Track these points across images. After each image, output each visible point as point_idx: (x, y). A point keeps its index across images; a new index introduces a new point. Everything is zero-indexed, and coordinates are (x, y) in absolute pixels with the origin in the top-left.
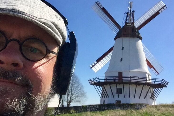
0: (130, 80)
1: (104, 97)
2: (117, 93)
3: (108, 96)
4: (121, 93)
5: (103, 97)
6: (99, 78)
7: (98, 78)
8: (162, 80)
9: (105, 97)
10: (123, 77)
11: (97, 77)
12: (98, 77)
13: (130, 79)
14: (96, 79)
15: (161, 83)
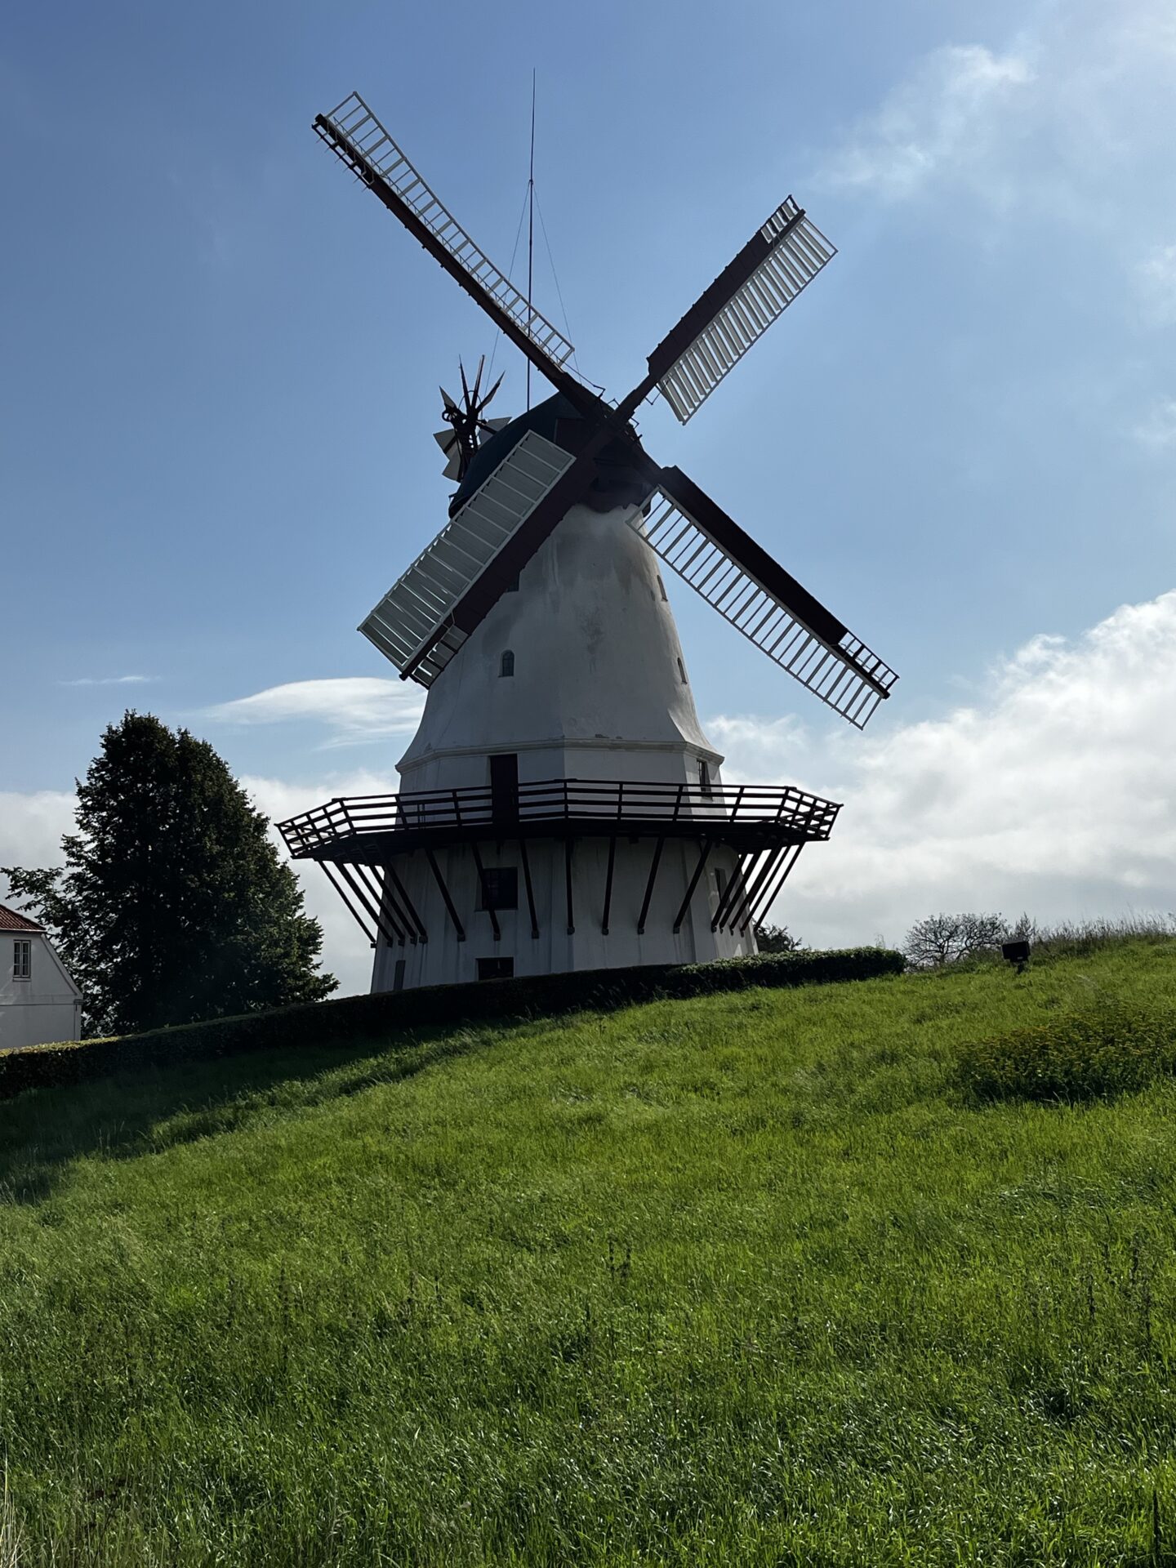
0: (561, 808)
1: (396, 939)
2: (484, 908)
3: (423, 932)
4: (513, 904)
5: (390, 944)
6: (346, 803)
7: (337, 806)
8: (783, 792)
9: (402, 943)
10: (521, 789)
11: (334, 801)
12: (341, 800)
13: (566, 802)
14: (328, 816)
15: (777, 818)
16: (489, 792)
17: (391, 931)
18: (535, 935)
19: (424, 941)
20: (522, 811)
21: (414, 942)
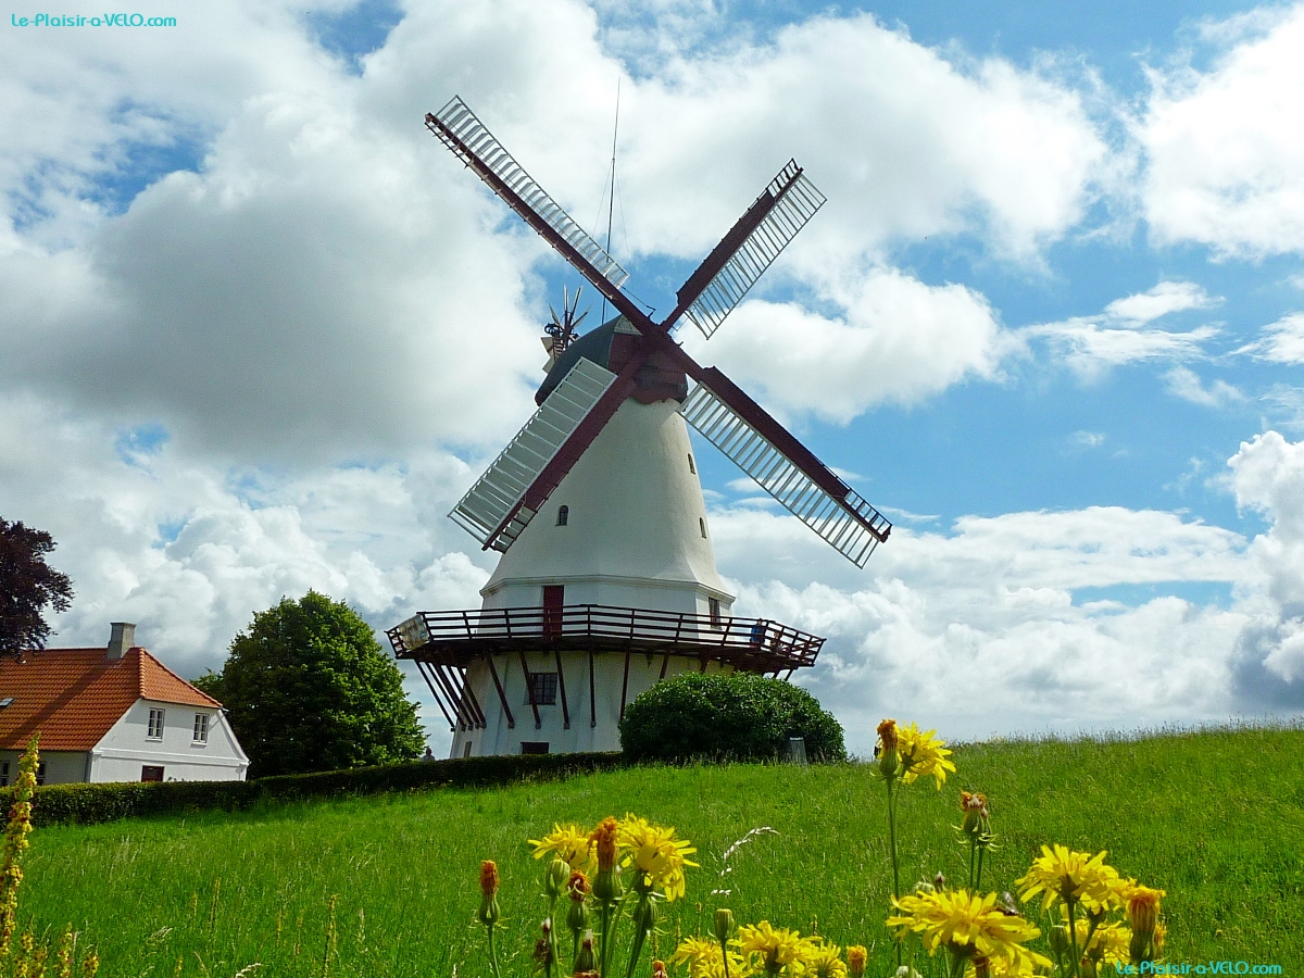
10: (565, 610)
16: (541, 611)
17: (465, 721)
18: (567, 726)
19: (484, 727)
20: (564, 628)
21: (477, 727)
